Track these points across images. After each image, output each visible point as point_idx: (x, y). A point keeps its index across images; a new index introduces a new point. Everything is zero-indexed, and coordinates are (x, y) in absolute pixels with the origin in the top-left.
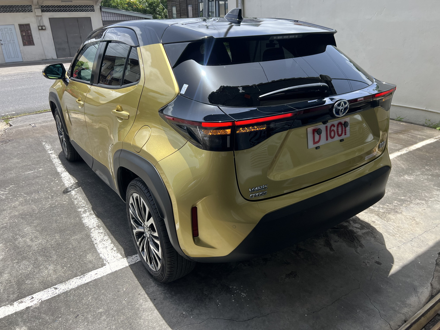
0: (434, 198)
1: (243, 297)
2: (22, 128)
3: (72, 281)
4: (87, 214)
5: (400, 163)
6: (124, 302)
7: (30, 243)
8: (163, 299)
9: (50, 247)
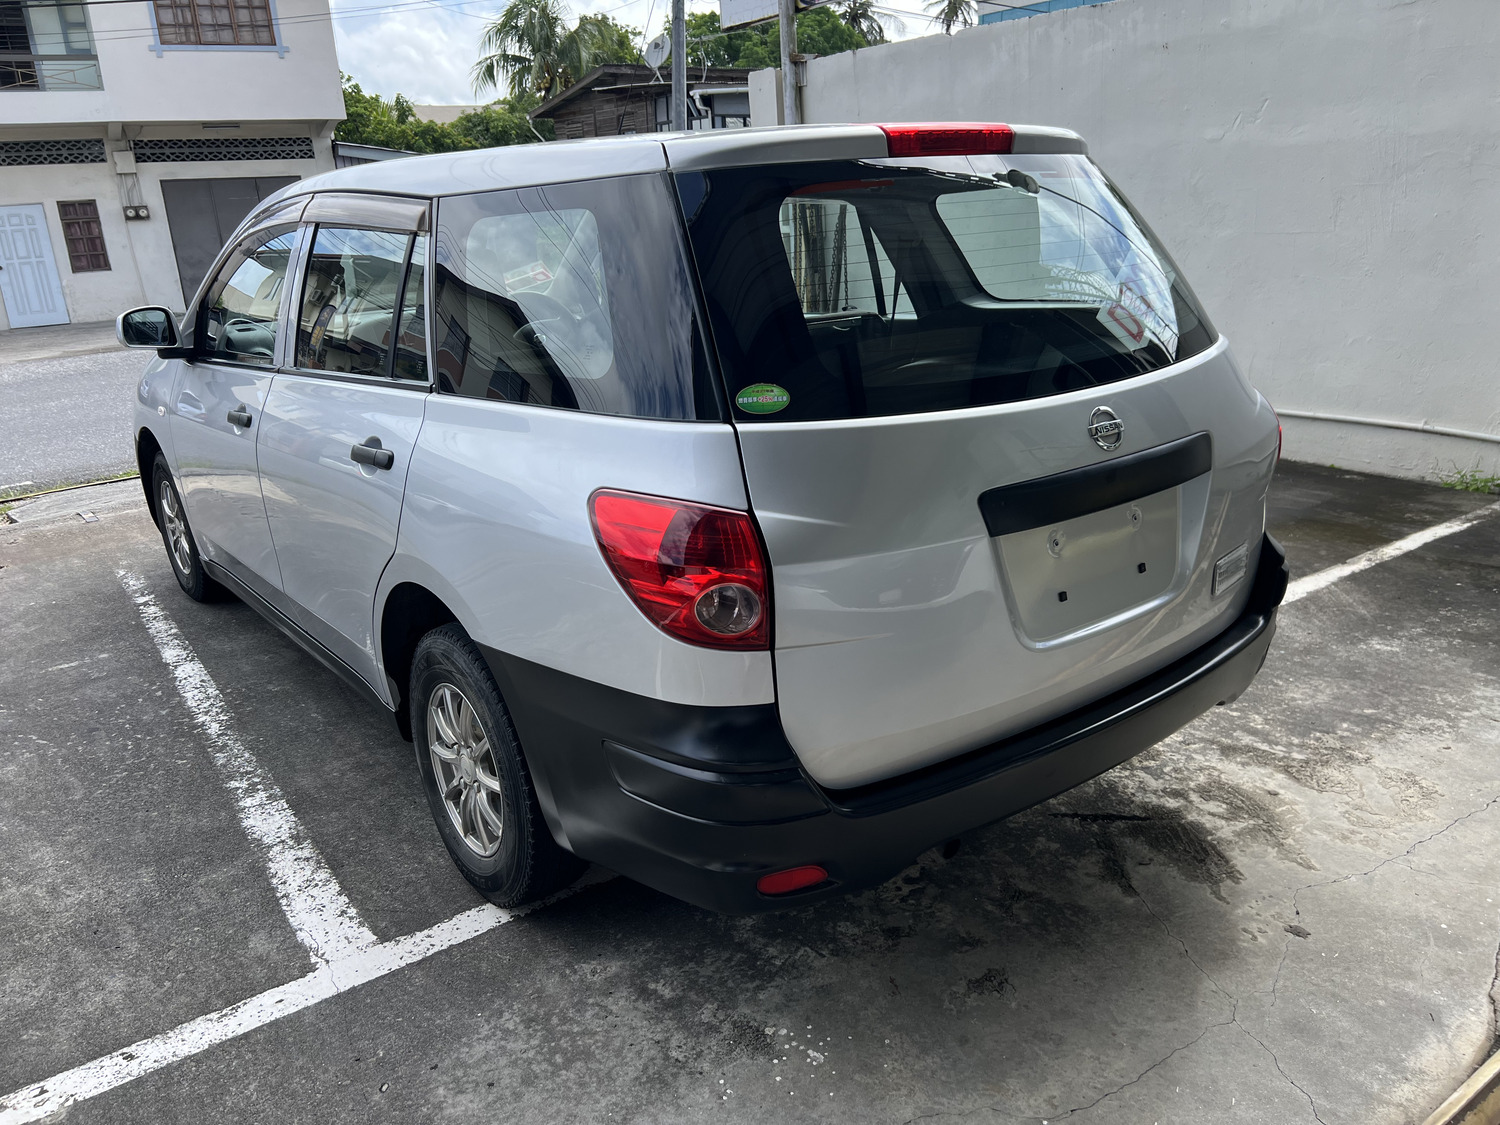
0: (1478, 709)
1: (814, 1063)
2: (48, 527)
3: (189, 1030)
4: (258, 800)
5: (1351, 601)
6: (377, 1097)
7: (45, 903)
8: (519, 1080)
9: (116, 915)
